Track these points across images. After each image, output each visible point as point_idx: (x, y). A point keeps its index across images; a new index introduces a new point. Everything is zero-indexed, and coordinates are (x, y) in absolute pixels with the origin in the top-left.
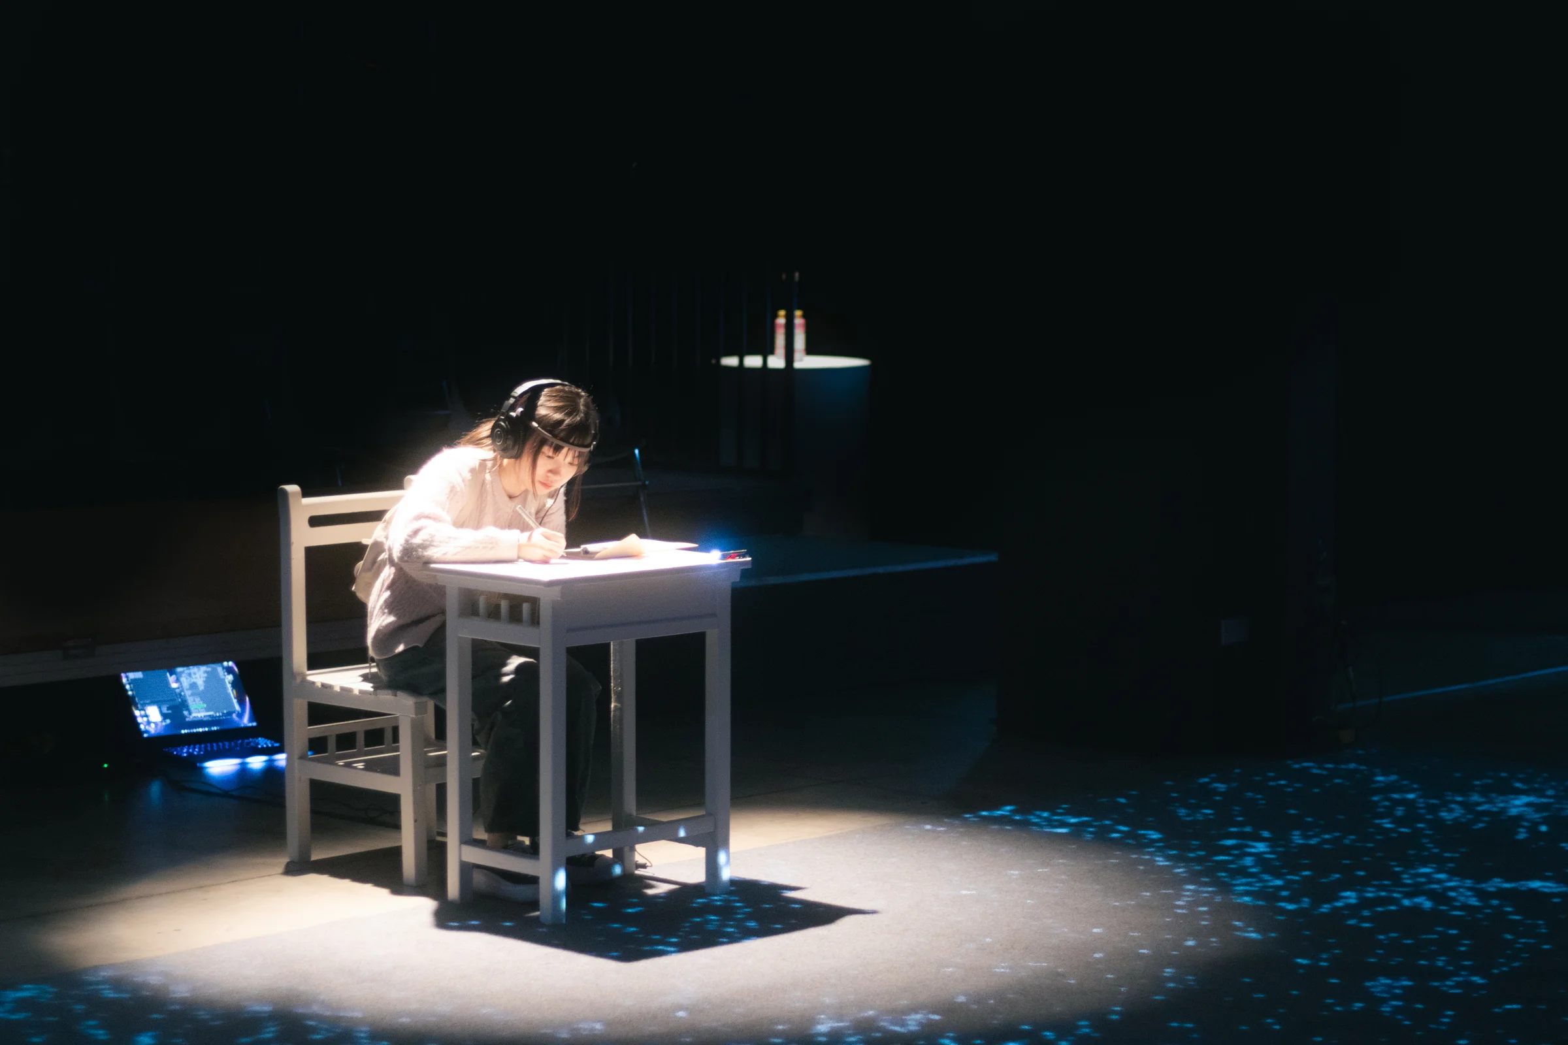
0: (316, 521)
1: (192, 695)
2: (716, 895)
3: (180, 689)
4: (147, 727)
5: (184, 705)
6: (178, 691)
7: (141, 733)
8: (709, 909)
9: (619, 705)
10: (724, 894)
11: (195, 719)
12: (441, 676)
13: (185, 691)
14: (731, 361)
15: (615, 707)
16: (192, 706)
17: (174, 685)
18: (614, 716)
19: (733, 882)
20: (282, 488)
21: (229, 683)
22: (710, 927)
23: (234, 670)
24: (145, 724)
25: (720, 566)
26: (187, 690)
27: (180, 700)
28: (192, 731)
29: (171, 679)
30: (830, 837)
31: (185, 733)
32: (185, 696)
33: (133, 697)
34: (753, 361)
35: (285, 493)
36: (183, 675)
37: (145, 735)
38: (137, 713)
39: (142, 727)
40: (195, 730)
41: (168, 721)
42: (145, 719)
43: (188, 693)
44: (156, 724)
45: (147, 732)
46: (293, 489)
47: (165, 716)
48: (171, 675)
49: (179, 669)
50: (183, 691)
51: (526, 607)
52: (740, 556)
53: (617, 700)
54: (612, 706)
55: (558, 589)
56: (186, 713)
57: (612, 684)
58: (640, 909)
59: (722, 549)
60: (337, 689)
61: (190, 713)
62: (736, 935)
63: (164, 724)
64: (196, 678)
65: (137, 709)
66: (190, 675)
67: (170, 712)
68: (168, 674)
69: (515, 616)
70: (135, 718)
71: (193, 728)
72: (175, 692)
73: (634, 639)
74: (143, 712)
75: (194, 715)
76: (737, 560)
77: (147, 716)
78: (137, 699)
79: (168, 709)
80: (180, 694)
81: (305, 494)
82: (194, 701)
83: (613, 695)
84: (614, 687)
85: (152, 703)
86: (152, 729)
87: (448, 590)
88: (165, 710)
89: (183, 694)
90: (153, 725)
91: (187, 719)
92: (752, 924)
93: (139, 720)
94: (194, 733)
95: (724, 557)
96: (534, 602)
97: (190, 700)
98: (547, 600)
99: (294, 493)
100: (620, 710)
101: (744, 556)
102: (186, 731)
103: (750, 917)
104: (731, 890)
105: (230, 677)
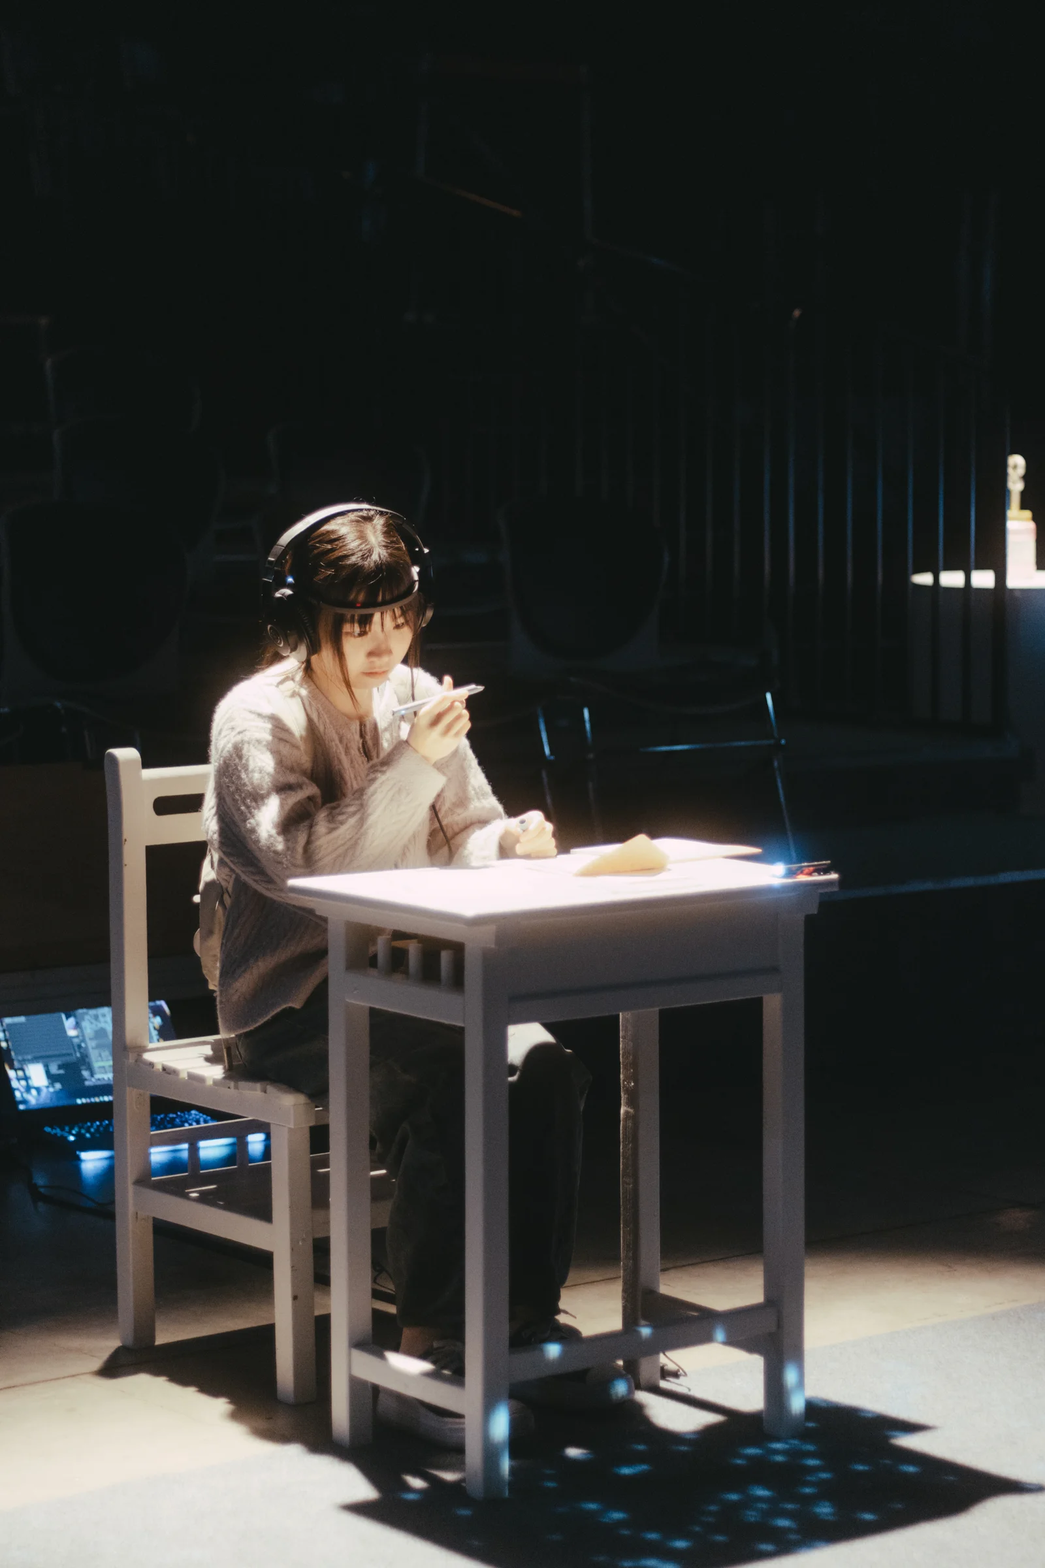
0: (166, 806)
1: (98, 1047)
2: (778, 1439)
3: (81, 1038)
4: (25, 1095)
5: (84, 1061)
6: (76, 1041)
7: (14, 1103)
8: (761, 1471)
9: (631, 1111)
10: (794, 1437)
11: (99, 1083)
12: (322, 1061)
13: (87, 1039)
14: (925, 579)
15: (627, 1113)
16: (96, 1065)
17: (72, 1033)
18: (625, 1128)
19: (813, 1409)
20: (109, 754)
21: (155, 1028)
22: (752, 1516)
23: (164, 1012)
24: (22, 1090)
25: (785, 889)
26: (91, 1039)
27: (78, 1055)
28: (93, 1100)
29: (69, 1024)
30: (994, 1317)
31: (83, 1105)
32: (86, 1048)
33: (8, 1050)
34: (952, 579)
35: (114, 760)
36: (87, 1017)
37: (21, 1107)
38: (11, 1074)
39: (18, 1094)
40: (97, 1100)
41: (58, 1086)
42: (23, 1083)
43: (91, 1044)
44: (38, 1090)
45: (24, 1102)
46: (127, 755)
47: (52, 1078)
48: (68, 1017)
49: (80, 1011)
50: (84, 1041)
51: (445, 957)
52: (819, 871)
53: (630, 1103)
54: (622, 1111)
55: (492, 928)
56: (85, 1074)
57: (621, 1076)
58: (644, 1467)
59: (788, 861)
60: (184, 1075)
61: (92, 1075)
62: (793, 1537)
63: (51, 1090)
64: (106, 1022)
65: (12, 1067)
66: (96, 1017)
67: (62, 1072)
68: (63, 1016)
69: (429, 973)
70: (7, 1080)
71: (94, 1096)
72: (72, 1042)
73: (657, 1009)
74: (20, 1073)
75: (98, 1076)
76: (817, 878)
77: (26, 1078)
78: (13, 1054)
79: (60, 1067)
80: (79, 1046)
81: (147, 763)
82: (100, 1055)
83: (622, 1094)
84: (624, 1081)
85: (35, 1060)
86: (33, 1099)
87: (331, 927)
88: (54, 1069)
89: (83, 1045)
90: (34, 1092)
91: (87, 1083)
92: (824, 1510)
93: (15, 1084)
94: (96, 1103)
95: (791, 873)
96: (458, 949)
97: (93, 1054)
98: (476, 944)
99: (130, 762)
100: (634, 1118)
101: (826, 871)
102: (84, 1101)
103: (826, 1492)
104: (807, 1429)
105: (157, 1021)
